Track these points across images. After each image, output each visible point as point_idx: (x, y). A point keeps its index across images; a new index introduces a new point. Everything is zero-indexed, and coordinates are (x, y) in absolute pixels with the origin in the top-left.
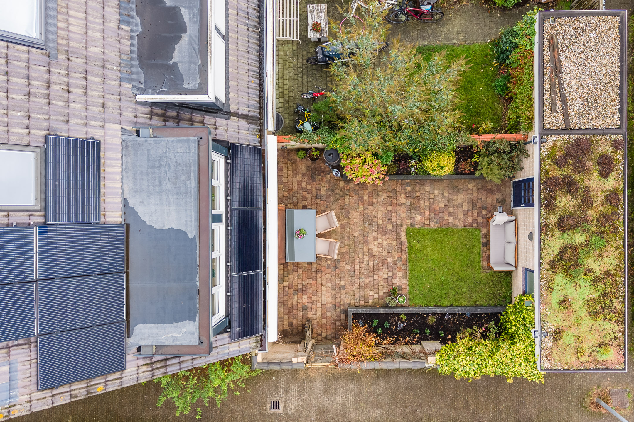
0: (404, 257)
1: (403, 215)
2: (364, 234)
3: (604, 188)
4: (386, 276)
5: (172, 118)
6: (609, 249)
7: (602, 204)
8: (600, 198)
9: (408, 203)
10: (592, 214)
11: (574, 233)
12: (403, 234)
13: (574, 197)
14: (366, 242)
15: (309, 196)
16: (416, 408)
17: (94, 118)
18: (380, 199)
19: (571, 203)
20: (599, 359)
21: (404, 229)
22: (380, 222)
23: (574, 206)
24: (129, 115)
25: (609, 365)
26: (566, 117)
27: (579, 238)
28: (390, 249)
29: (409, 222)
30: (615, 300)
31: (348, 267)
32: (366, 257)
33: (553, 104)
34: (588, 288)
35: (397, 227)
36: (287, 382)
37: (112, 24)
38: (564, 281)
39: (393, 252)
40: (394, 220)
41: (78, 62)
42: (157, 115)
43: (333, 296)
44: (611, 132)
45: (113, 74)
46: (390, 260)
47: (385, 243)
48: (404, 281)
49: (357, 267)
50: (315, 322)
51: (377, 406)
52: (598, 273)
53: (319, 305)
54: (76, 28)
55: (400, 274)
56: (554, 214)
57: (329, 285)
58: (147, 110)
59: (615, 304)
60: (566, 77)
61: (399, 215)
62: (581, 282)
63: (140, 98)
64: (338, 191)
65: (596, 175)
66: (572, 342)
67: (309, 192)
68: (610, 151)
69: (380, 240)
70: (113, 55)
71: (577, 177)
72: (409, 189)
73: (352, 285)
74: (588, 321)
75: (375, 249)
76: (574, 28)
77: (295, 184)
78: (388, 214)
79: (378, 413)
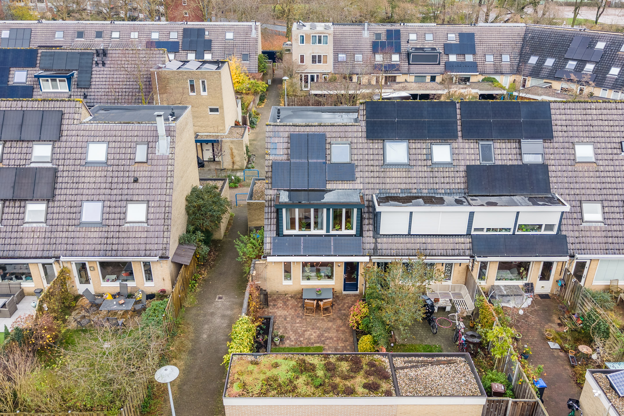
0: (303, 346)
1: (331, 345)
2: (318, 328)
3: (356, 386)
4: (291, 337)
5: (369, 210)
6: (312, 389)
7: (345, 385)
8: (348, 383)
9: (339, 347)
10: (337, 380)
11: (323, 370)
12: (318, 345)
13: (348, 371)
14: (313, 329)
15: (340, 306)
16: (203, 353)
17: (363, 180)
18: (341, 335)
19: (344, 369)
20: (235, 384)
21: (322, 345)
22: (326, 335)
23: (342, 371)
24: (367, 192)
25: (229, 390)
26: (402, 368)
27: (320, 373)
28: (309, 339)
29: (327, 348)
30: (276, 391)
31: (297, 321)
32: (303, 329)
33: (410, 362)
34: (286, 377)
35: (323, 342)
36: (233, 301)
37: (399, 186)
38: (291, 365)
39: (306, 341)
40: (328, 341)
41: (382, 175)
42: (369, 203)
43: (280, 316)
44: (397, 390)
45: (381, 186)
46: (302, 339)
47: (312, 337)
48: (287, 345)
49: (298, 325)
50: (266, 309)
51: (209, 336)
52: (295, 383)
53: (276, 310)
54: (394, 174)
55: (293, 343)
56: (336, 361)
57: (288, 314)
58: (370, 199)
59: (273, 392)
60: (430, 368)
61: (331, 343)
62: (290, 373)
63: (374, 195)
64: (344, 317)
65: (365, 381)
66: (249, 369)
67: (343, 306)
68: (383, 389)
69: (314, 334)
70: (388, 186)
71: (362, 373)
72: (349, 348)
73: (287, 323)
74: (263, 377)
75: (309, 333)
76: (464, 372)
77: (346, 301)
78: (331, 338)
79: (205, 336)
